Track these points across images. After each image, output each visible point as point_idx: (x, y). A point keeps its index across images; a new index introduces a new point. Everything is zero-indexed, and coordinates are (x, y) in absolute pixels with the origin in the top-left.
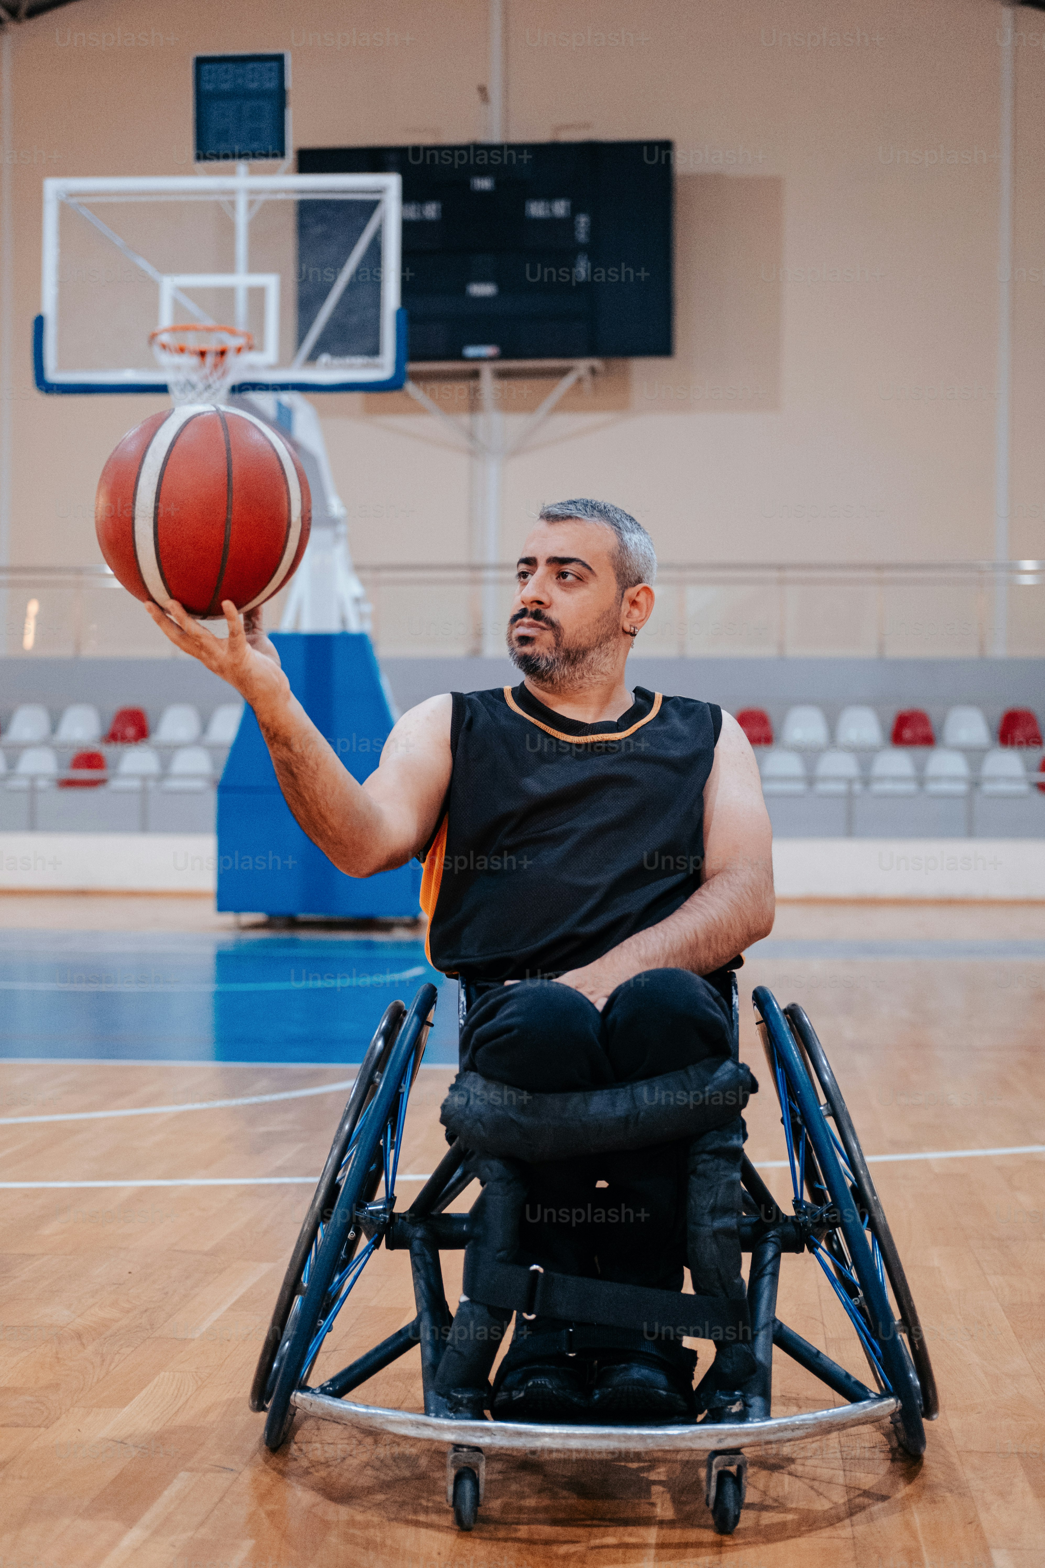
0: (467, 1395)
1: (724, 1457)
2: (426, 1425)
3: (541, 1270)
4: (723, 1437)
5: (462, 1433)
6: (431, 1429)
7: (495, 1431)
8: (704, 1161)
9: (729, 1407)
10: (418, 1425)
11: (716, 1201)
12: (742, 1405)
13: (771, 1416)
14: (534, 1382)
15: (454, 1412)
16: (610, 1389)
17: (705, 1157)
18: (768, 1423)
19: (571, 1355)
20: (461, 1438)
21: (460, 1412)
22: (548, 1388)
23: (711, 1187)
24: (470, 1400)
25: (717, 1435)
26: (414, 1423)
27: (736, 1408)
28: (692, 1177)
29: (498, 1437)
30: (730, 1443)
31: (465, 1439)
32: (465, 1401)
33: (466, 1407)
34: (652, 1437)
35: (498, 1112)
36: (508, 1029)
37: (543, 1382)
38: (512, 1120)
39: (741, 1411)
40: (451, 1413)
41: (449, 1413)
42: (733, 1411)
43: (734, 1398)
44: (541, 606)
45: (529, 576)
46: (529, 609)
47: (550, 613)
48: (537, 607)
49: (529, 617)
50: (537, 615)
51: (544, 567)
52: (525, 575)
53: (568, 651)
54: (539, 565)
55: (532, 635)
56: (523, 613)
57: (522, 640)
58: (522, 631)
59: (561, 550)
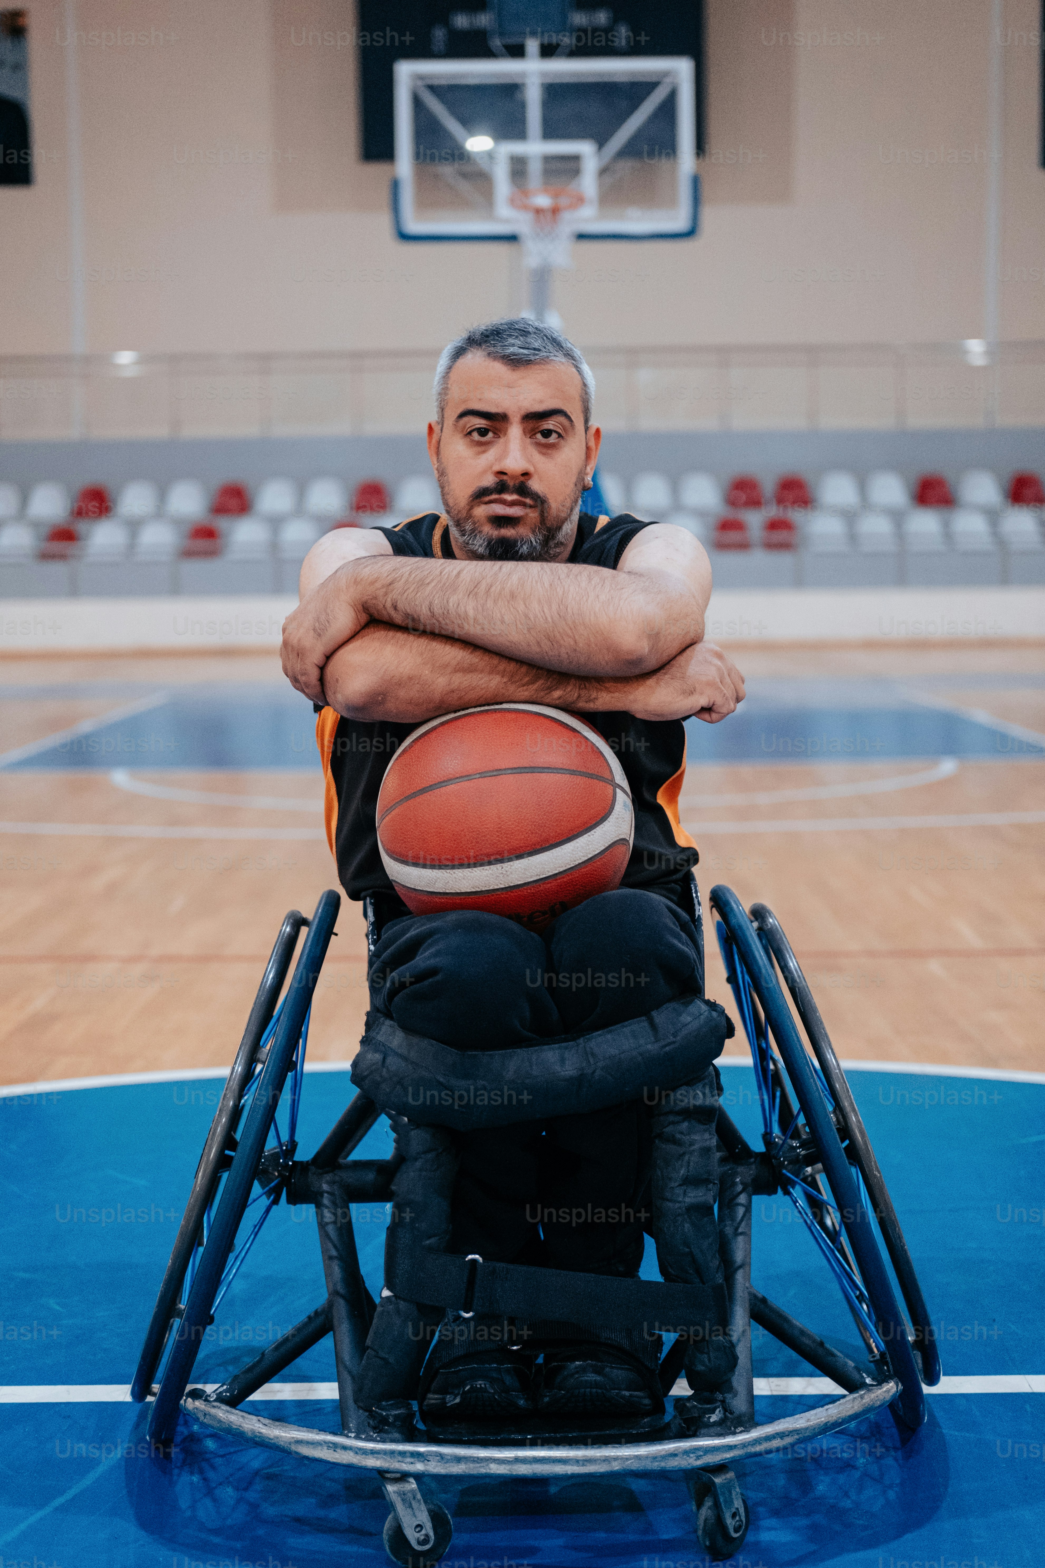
0: (393, 1412)
2: (345, 1447)
4: (701, 1453)
5: (388, 1459)
6: (349, 1452)
7: (429, 1455)
8: (672, 1123)
9: (707, 1416)
10: (335, 1447)
11: (687, 1171)
12: (722, 1412)
14: (472, 1385)
15: (378, 1432)
16: (563, 1392)
17: (673, 1118)
20: (387, 1465)
21: (386, 1433)
22: (488, 1392)
24: (397, 1417)
25: (694, 1452)
26: (330, 1445)
27: (715, 1417)
29: (431, 1463)
30: (710, 1460)
31: (392, 1466)
32: (391, 1419)
33: (393, 1426)
36: (432, 971)
37: (483, 1385)
39: (721, 1420)
40: (375, 1433)
41: (372, 1433)
42: (712, 1420)
43: (713, 1406)
44: (526, 477)
45: (490, 435)
46: (511, 483)
47: (535, 485)
48: (522, 479)
49: (512, 493)
50: (522, 489)
51: (519, 426)
52: (483, 432)
53: (549, 530)
54: (511, 424)
55: (516, 515)
56: (501, 487)
57: (500, 521)
58: (500, 510)
59: (541, 402)
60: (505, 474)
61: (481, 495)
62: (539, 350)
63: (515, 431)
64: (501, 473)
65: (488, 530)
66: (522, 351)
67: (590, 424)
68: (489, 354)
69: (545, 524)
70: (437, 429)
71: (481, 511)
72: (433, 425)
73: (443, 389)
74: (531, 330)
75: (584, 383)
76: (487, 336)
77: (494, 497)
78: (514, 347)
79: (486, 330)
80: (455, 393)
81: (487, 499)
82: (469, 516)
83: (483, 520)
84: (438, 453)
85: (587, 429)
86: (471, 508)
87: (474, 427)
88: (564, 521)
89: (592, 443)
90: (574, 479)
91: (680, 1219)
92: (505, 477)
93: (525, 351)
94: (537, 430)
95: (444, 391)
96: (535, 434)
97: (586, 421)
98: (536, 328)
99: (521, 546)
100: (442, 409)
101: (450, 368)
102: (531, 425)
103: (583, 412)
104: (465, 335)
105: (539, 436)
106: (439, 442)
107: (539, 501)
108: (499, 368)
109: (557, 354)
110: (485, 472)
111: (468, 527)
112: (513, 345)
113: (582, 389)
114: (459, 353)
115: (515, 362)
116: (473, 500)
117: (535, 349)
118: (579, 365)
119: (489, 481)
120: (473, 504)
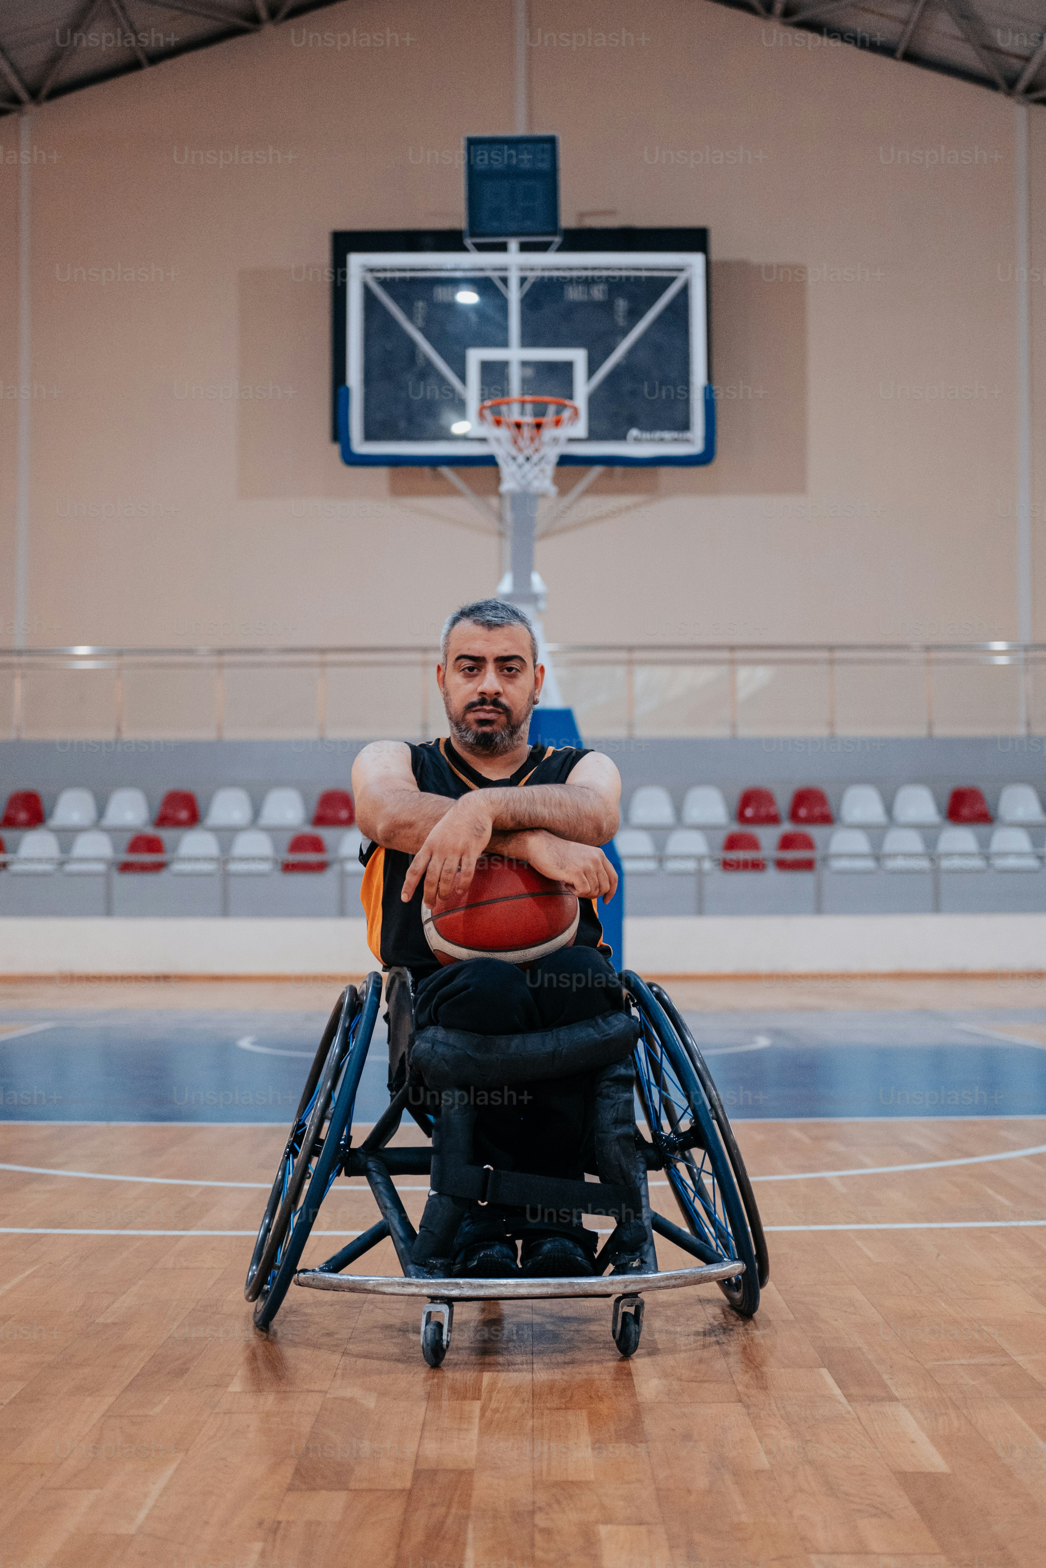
0: (440, 1261)
1: (627, 1299)
2: (409, 1284)
3: (492, 1168)
4: (628, 1284)
5: (438, 1288)
6: (414, 1287)
7: (462, 1285)
8: (608, 1086)
9: (631, 1263)
10: (403, 1285)
11: (617, 1114)
12: (640, 1261)
13: (659, 1270)
14: (484, 1253)
15: (430, 1274)
16: (540, 1257)
17: (608, 1083)
18: (658, 1274)
19: (508, 1235)
20: (437, 1292)
21: (435, 1273)
22: (494, 1257)
23: (614, 1105)
24: (442, 1264)
25: (624, 1283)
26: (400, 1283)
27: (635, 1264)
28: (598, 1098)
29: (465, 1290)
30: (631, 1288)
31: (440, 1292)
32: (439, 1266)
33: (439, 1269)
34: (578, 1284)
35: (458, 1051)
36: (466, 987)
37: (491, 1253)
38: (469, 1056)
39: (639, 1266)
40: (428, 1275)
41: (426, 1275)
42: (634, 1266)
43: (635, 1256)
44: (498, 696)
45: (476, 670)
46: (488, 699)
47: (503, 700)
48: (495, 696)
49: (489, 705)
50: (496, 703)
51: (493, 664)
52: (471, 669)
53: (513, 727)
54: (488, 663)
55: (492, 719)
56: (483, 702)
57: (482, 722)
58: (482, 715)
59: (506, 650)
60: (484, 693)
61: (470, 707)
62: (504, 618)
63: (490, 668)
64: (482, 693)
65: (474, 727)
66: (494, 619)
67: (537, 663)
68: (474, 621)
69: (510, 724)
70: (443, 668)
71: (471, 717)
72: (440, 666)
73: (446, 643)
74: (499, 606)
75: (532, 638)
76: (473, 611)
77: (478, 707)
78: (490, 616)
79: (472, 607)
80: (453, 645)
81: (474, 709)
82: (464, 719)
83: (472, 722)
84: (444, 683)
85: (535, 666)
86: (465, 715)
87: (465, 666)
88: (521, 723)
89: (539, 675)
90: (527, 696)
91: (613, 1143)
92: (485, 696)
93: (496, 619)
94: (504, 667)
95: (447, 644)
96: (504, 669)
97: (535, 661)
98: (503, 605)
99: (496, 737)
100: (446, 656)
101: (449, 631)
102: (500, 664)
103: (532, 656)
104: (459, 610)
105: (506, 671)
106: (444, 676)
107: (507, 711)
108: (479, 630)
109: (515, 620)
110: (472, 693)
111: (463, 727)
112: (489, 615)
113: (531, 641)
114: (455, 621)
115: (490, 625)
116: (465, 710)
117: (502, 618)
118: (529, 627)
119: (475, 698)
120: (466, 712)
